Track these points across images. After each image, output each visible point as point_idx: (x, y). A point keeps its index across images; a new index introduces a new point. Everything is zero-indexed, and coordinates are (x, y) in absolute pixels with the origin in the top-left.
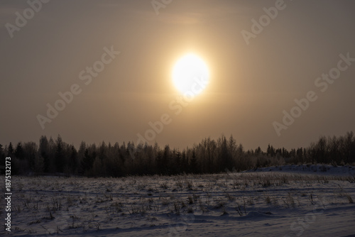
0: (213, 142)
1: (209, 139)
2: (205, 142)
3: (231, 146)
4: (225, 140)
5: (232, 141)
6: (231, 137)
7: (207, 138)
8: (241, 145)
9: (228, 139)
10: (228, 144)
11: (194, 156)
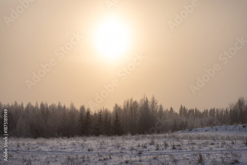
0: (135, 103)
1: (131, 100)
2: (128, 103)
3: (153, 106)
4: (147, 101)
5: (153, 102)
6: (153, 98)
7: (130, 99)
8: (161, 106)
9: (150, 100)
10: (150, 104)
11: (117, 117)
